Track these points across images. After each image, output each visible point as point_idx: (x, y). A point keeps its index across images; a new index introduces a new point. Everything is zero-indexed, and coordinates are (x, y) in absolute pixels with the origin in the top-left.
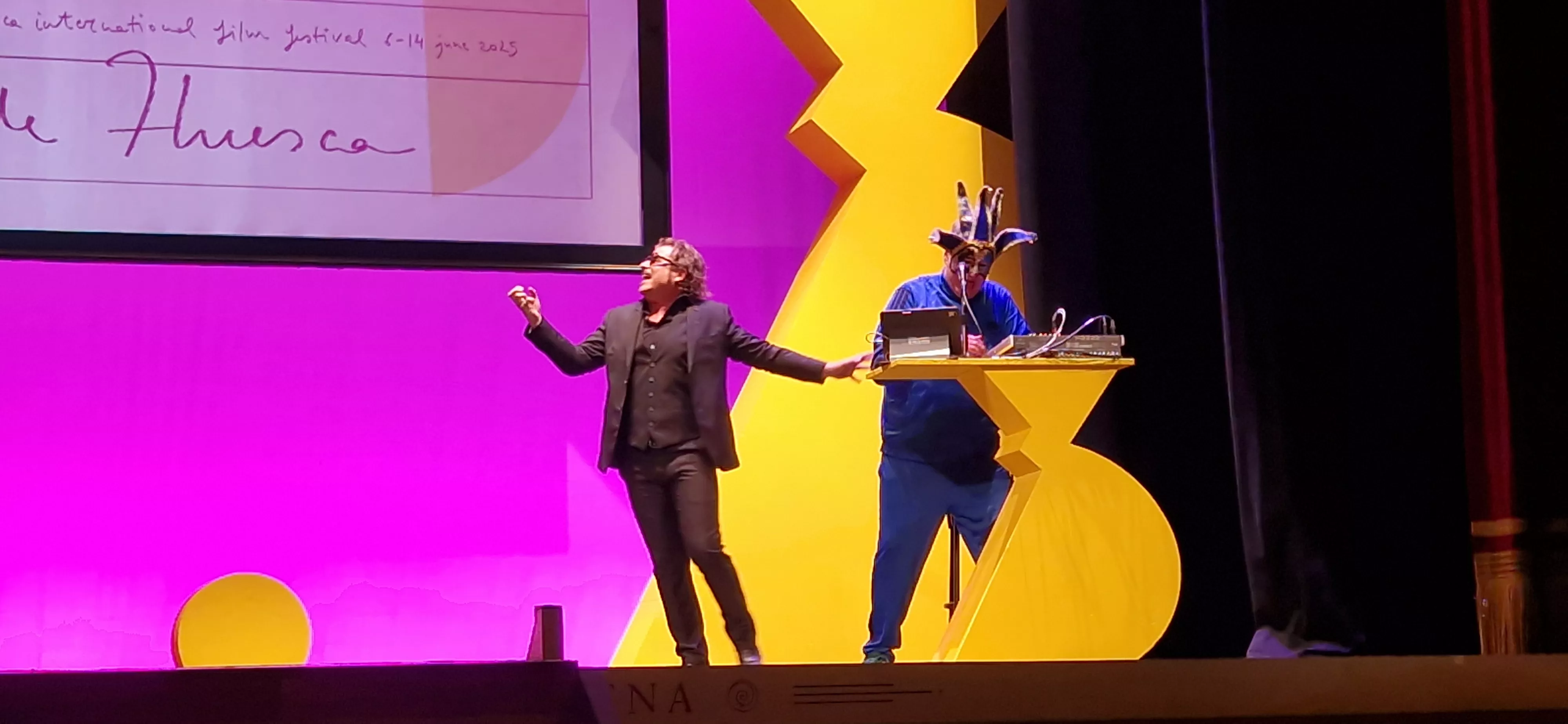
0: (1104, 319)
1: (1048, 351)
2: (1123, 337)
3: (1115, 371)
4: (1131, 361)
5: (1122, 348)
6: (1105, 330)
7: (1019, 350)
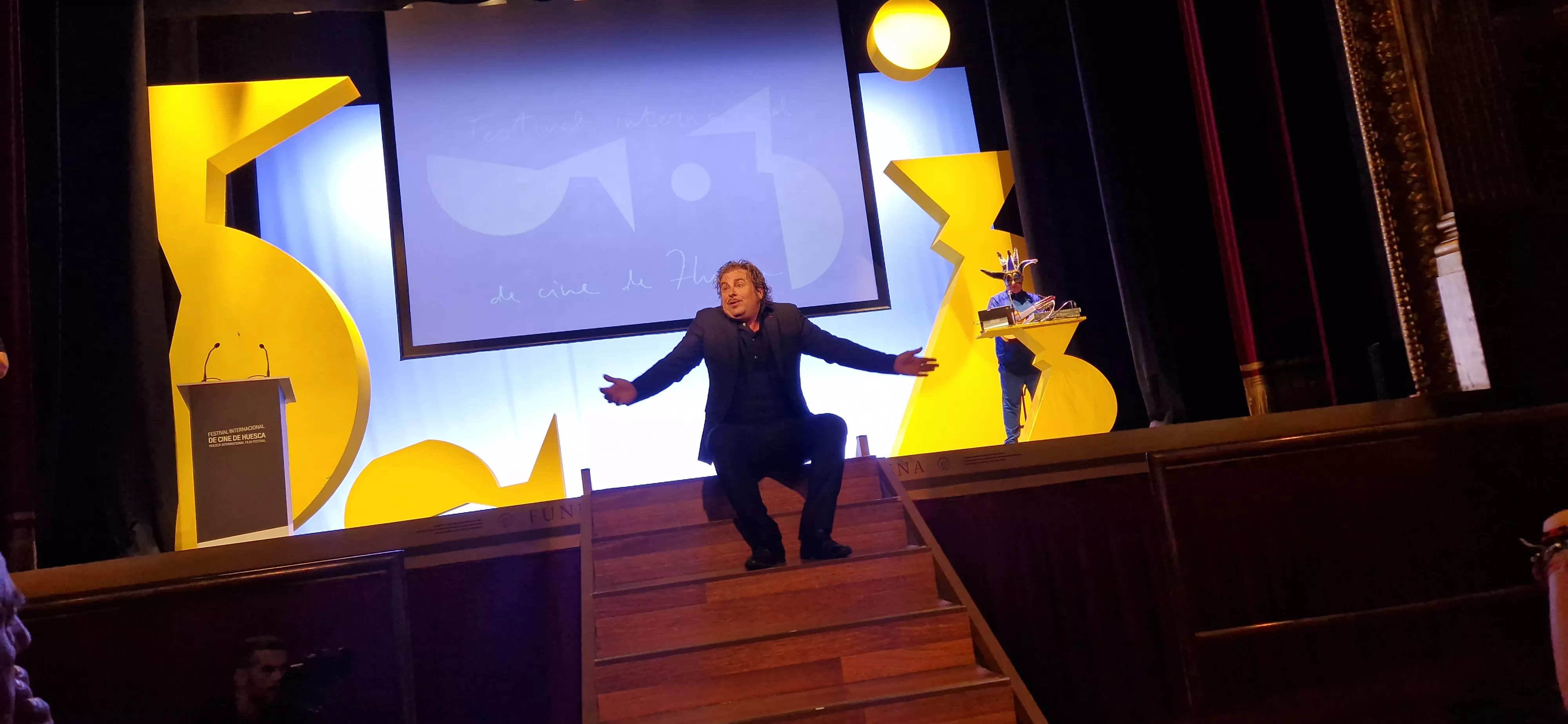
0: (1071, 302)
1: (1050, 318)
2: (1080, 309)
3: (1078, 323)
4: (1085, 318)
5: (1080, 313)
6: (1072, 307)
7: (1037, 319)
